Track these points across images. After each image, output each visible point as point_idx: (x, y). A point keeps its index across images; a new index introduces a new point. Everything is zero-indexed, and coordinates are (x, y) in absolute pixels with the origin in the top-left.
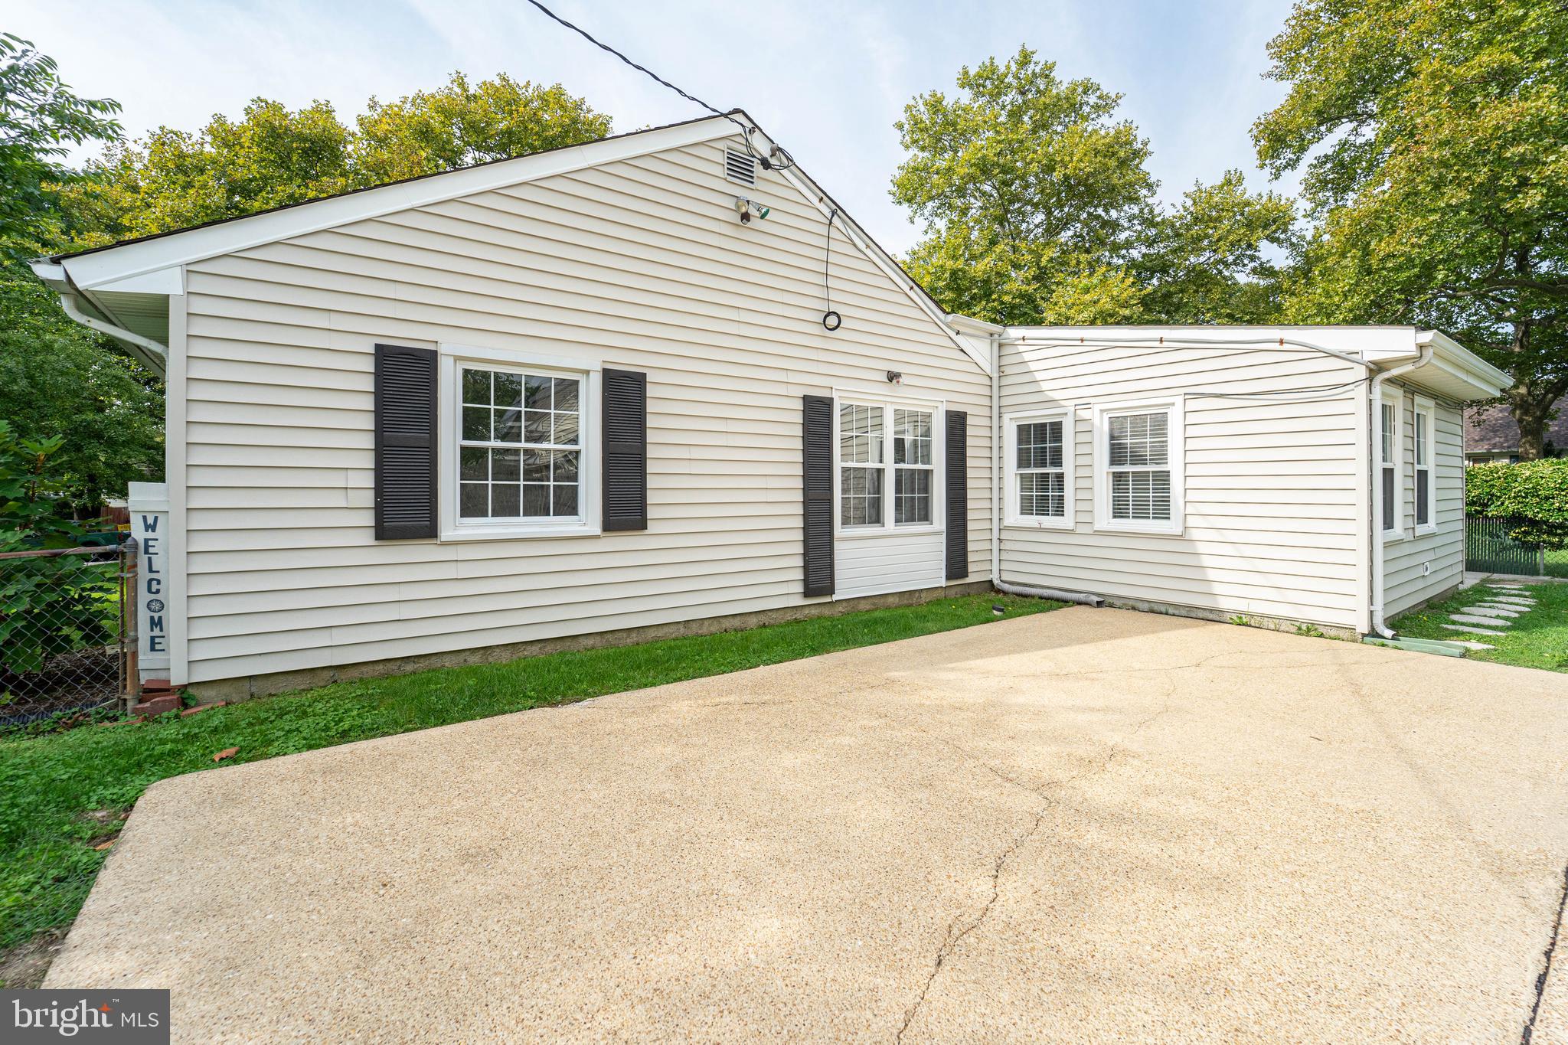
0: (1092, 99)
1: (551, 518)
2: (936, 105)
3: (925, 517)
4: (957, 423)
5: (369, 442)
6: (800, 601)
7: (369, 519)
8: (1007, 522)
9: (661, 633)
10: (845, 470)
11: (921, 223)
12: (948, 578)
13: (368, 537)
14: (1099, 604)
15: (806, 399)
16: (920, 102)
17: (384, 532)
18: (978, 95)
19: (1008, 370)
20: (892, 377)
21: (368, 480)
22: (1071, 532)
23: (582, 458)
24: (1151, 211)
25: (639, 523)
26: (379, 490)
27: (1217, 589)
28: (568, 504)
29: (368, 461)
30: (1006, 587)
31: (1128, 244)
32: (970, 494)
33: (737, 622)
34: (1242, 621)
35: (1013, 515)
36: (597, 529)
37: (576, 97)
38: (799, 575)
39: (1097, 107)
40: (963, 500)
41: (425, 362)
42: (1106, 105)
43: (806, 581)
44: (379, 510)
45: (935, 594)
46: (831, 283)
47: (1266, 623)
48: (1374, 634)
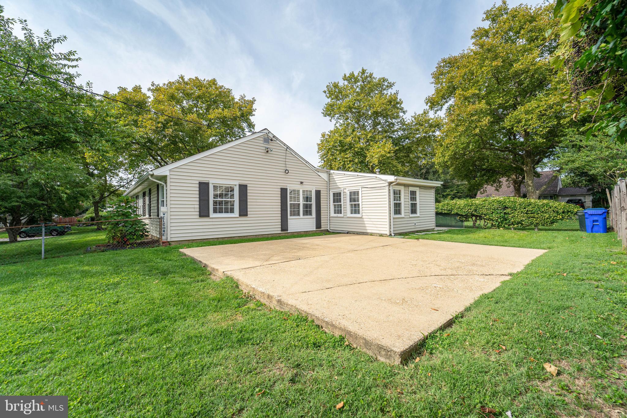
0: (386, 84)
1: (229, 214)
2: (336, 86)
3: (311, 214)
4: (318, 193)
5: (198, 199)
6: (280, 232)
7: (198, 213)
8: (331, 216)
9: (250, 237)
10: (290, 204)
11: (334, 121)
12: (316, 228)
13: (198, 217)
14: (347, 233)
15: (281, 189)
16: (331, 85)
17: (201, 216)
18: (349, 83)
19: (331, 180)
20: (302, 183)
21: (198, 206)
22: (343, 217)
23: (235, 202)
24: (404, 121)
25: (246, 215)
26: (200, 208)
27: (367, 228)
28: (232, 211)
29: (198, 203)
30: (331, 231)
31: (397, 131)
32: (322, 209)
33: (266, 236)
34: (371, 234)
35: (332, 214)
36: (238, 216)
37: (221, 85)
38: (280, 226)
39: (387, 86)
40: (320, 210)
41: (207, 184)
42: (390, 86)
43: (282, 228)
44: (200, 212)
45: (313, 232)
46: (287, 163)
47: (375, 235)
48: (391, 235)
